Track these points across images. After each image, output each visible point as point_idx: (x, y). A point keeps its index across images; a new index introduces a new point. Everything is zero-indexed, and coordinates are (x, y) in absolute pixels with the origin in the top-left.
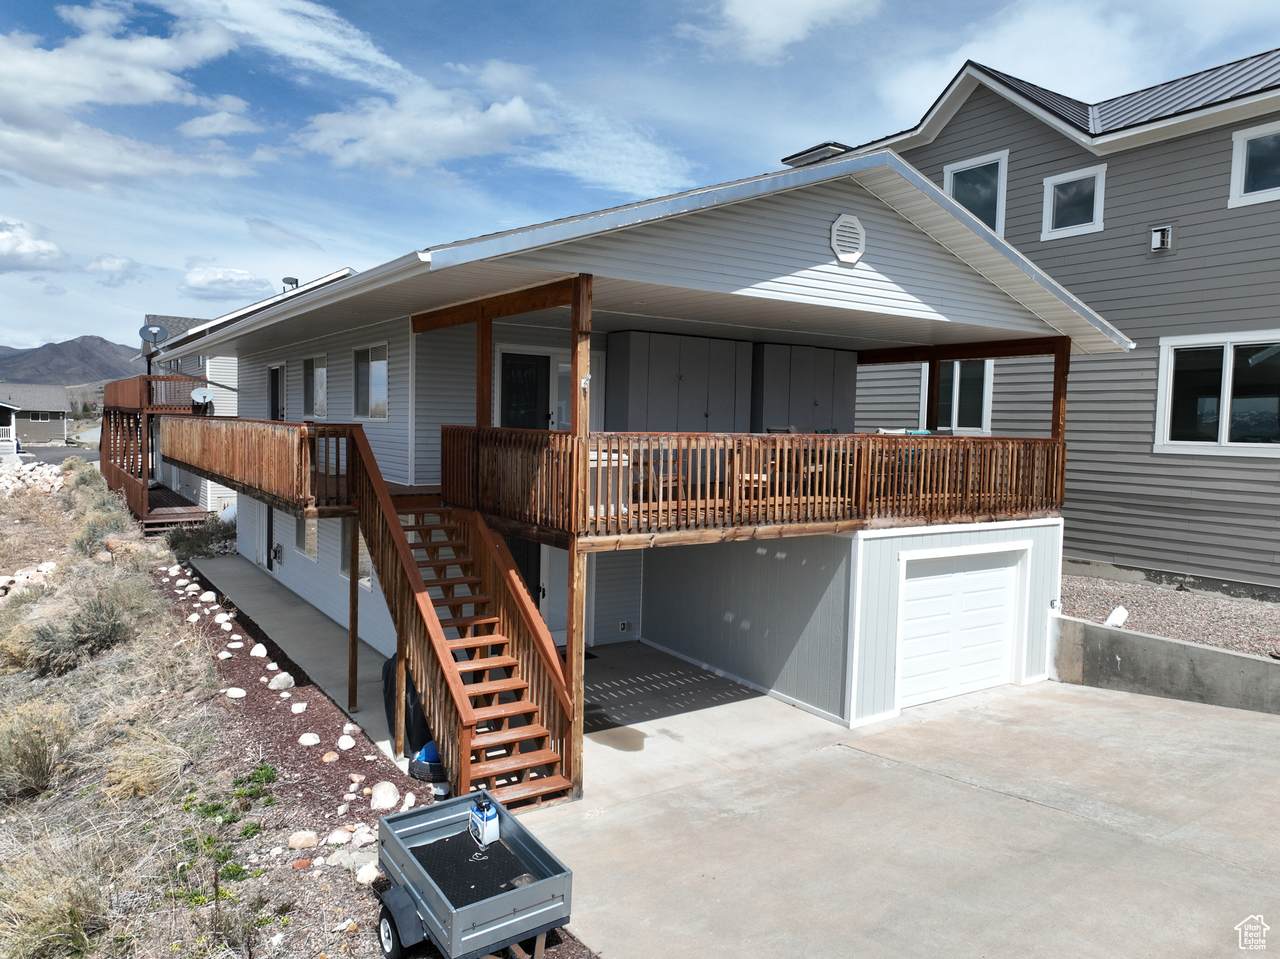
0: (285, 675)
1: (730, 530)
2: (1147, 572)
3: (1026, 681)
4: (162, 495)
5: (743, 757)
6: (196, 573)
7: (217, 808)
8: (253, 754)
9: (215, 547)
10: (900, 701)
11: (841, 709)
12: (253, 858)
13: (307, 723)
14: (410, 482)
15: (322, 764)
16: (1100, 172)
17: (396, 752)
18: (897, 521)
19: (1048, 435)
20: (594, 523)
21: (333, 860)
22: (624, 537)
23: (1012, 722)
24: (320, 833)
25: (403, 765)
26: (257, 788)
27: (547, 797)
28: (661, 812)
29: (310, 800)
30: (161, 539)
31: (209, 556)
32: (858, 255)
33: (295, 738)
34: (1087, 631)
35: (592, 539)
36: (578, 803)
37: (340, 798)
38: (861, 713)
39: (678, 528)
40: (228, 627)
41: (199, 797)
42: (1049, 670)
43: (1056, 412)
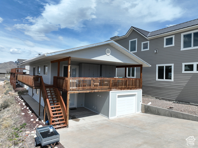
0: (31, 111)
1: (91, 91)
2: (156, 97)
3: (137, 113)
4: (18, 86)
5: (93, 122)
6: (22, 97)
7: (17, 129)
8: (24, 122)
9: (25, 93)
10: (117, 115)
11: (108, 116)
12: (21, 135)
13: (32, 118)
14: (50, 84)
15: (33, 123)
16: (148, 42)
17: (44, 121)
18: (116, 90)
19: (140, 78)
20: (71, 90)
21: (31, 135)
22: (75, 91)
23: (132, 118)
24: (30, 132)
25: (44, 123)
26: (23, 126)
27: (63, 127)
28: (78, 129)
29: (30, 127)
30: (17, 92)
31: (24, 95)
32: (110, 54)
33: (30, 119)
34: (145, 105)
35: (70, 92)
36: (68, 128)
37: (34, 127)
38: (111, 117)
39: (83, 90)
40: (24, 105)
41: (15, 127)
42: (140, 111)
43: (141, 75)
